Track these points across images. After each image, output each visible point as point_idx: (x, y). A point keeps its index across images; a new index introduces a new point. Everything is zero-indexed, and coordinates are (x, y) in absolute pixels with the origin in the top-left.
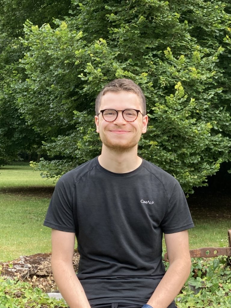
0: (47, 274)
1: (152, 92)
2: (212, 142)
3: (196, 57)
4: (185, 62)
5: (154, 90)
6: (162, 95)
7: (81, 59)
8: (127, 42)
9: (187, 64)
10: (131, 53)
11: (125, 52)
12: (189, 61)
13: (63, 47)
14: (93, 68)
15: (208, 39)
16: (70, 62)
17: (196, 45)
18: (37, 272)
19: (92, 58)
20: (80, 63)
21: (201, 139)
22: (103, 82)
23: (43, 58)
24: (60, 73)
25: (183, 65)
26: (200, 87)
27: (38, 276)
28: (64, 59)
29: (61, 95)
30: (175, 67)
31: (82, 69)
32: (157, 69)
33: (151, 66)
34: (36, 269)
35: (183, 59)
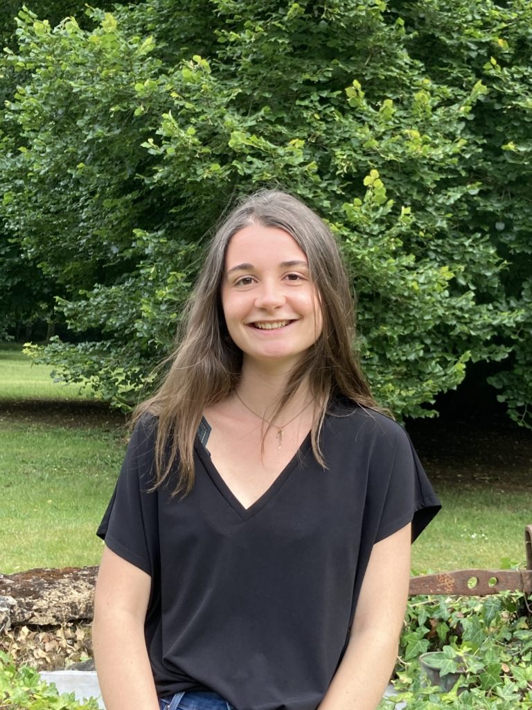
0: (56, 623)
1: (316, 186)
2: (453, 311)
3: (422, 107)
4: (396, 117)
5: (320, 180)
6: (338, 192)
7: (150, 102)
8: (259, 65)
9: (401, 123)
10: (269, 92)
11: (254, 89)
12: (405, 115)
13: (107, 74)
14: (176, 125)
15: (452, 65)
16: (123, 110)
17: (422, 77)
18: (31, 618)
19: (176, 102)
20: (146, 112)
21: (426, 303)
22: (200, 159)
23: (59, 100)
24: (100, 135)
25: (391, 123)
26: (428, 178)
27: (33, 628)
28: (109, 102)
29: (103, 189)
30: (371, 127)
31: (150, 129)
32: (330, 131)
33: (315, 124)
34: (29, 610)
35: (389, 109)
